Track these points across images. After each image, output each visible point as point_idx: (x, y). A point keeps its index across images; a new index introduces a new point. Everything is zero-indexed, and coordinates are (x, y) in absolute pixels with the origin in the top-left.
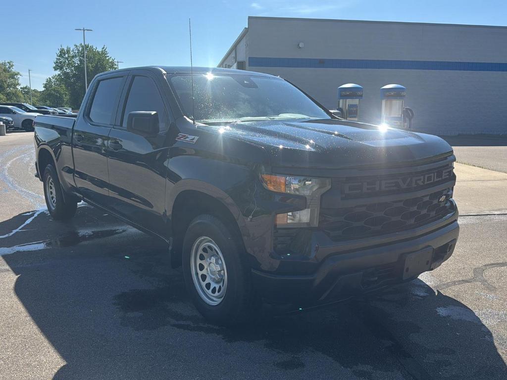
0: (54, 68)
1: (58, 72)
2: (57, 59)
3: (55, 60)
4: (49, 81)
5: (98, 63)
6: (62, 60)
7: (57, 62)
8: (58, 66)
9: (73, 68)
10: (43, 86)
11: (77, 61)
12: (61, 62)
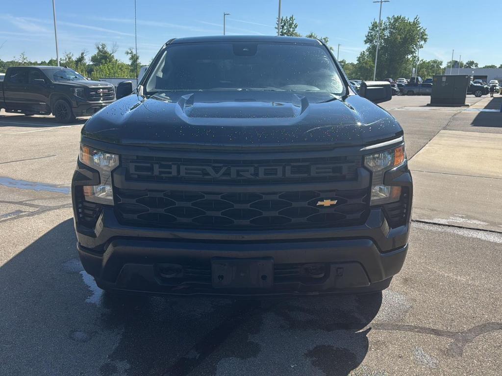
0: (365, 41)
1: (368, 45)
2: (369, 32)
3: (367, 34)
4: (363, 54)
5: (407, 34)
6: (373, 33)
7: (368, 36)
8: (369, 39)
9: (383, 40)
10: (357, 59)
11: (387, 33)
12: (371, 36)
